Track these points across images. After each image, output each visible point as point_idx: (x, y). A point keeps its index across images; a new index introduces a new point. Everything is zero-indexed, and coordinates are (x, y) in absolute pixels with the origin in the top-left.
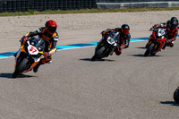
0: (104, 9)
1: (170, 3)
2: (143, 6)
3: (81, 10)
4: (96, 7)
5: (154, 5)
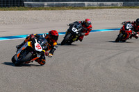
1: (86, 3)
4: (23, 5)
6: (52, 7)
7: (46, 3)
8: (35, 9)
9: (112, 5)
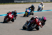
0: (17, 3)
1: (37, 1)
2: (29, 2)
3: (9, 3)
4: (14, 2)
5: (32, 2)
6: (24, 3)
7: (22, 1)
8: (18, 4)
9: (47, 1)
